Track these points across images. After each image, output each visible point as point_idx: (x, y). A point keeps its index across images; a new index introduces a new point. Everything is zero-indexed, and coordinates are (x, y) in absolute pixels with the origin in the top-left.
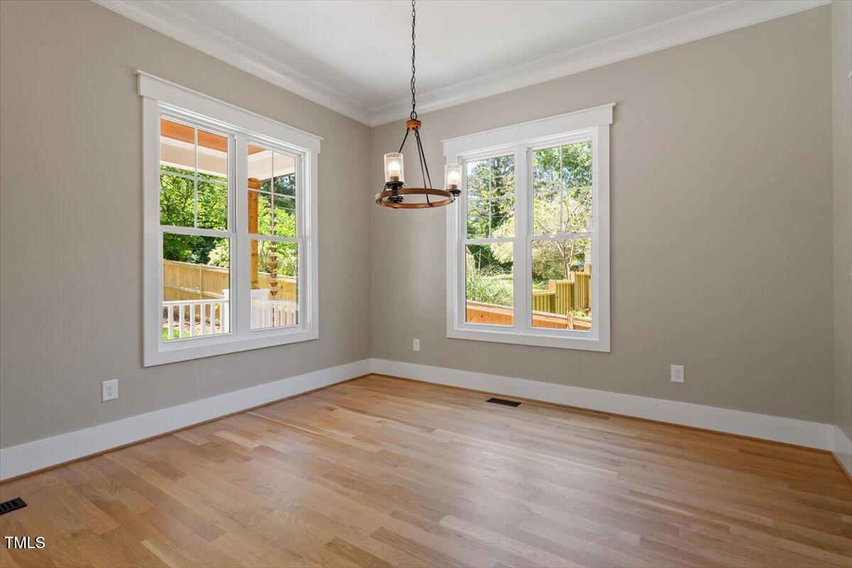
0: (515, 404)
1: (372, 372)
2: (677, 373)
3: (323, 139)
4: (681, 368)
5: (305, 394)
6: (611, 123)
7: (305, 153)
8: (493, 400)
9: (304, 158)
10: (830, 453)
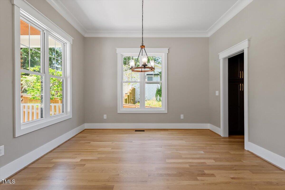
0: (144, 131)
1: (85, 128)
2: (182, 117)
3: (73, 39)
4: (183, 115)
5: (69, 140)
6: (168, 53)
7: (66, 43)
8: (136, 131)
9: (66, 45)
10: (209, 129)
